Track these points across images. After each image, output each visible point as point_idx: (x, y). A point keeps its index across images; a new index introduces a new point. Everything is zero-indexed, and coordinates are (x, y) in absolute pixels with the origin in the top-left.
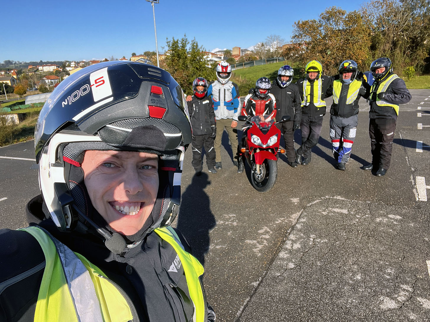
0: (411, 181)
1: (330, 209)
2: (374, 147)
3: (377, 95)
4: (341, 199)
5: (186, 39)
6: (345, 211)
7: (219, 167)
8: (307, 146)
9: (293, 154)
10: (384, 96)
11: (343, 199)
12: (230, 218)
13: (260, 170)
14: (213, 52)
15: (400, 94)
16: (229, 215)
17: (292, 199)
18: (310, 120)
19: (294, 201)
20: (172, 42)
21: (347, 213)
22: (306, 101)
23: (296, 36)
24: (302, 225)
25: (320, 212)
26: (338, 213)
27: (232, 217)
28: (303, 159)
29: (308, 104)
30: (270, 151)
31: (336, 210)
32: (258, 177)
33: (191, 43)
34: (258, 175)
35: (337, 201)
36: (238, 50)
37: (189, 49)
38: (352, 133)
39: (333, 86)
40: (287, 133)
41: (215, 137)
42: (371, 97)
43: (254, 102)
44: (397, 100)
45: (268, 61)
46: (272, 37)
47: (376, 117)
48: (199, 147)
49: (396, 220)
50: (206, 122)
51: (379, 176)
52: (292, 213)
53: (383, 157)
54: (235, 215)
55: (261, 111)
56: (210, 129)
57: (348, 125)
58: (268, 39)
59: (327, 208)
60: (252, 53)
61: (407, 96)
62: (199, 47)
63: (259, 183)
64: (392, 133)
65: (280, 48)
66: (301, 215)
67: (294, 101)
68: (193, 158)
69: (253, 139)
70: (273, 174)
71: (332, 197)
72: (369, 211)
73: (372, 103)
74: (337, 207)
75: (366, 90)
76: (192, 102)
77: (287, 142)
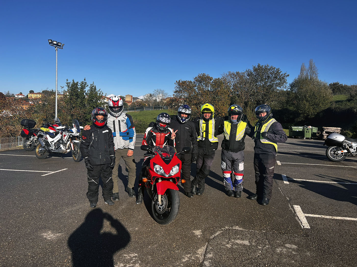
0: (291, 210)
1: (233, 241)
2: (258, 179)
3: (261, 134)
4: (239, 229)
5: (86, 83)
6: (246, 243)
7: (116, 198)
8: (200, 176)
9: (189, 185)
10: (266, 135)
11: (241, 229)
12: (131, 259)
13: (162, 201)
14: (108, 97)
15: (279, 134)
16: (130, 255)
17: (194, 231)
18: (204, 153)
19: (197, 234)
20: (71, 83)
21: (249, 244)
22: (203, 136)
23: (177, 91)
24: (210, 262)
25: (224, 245)
26: (240, 244)
27: (134, 257)
28: (197, 189)
29: (204, 139)
30: (171, 180)
31: (239, 242)
32: (160, 208)
33: (89, 86)
34: (159, 207)
35: (236, 232)
36: (130, 98)
37: (88, 91)
38: (241, 167)
39: (224, 125)
40: (185, 164)
41: (114, 167)
42: (255, 135)
43: (154, 134)
44: (277, 139)
45: (155, 108)
46: (158, 90)
47: (260, 152)
48: (96, 178)
49: (293, 250)
50: (105, 151)
51: (264, 205)
52: (198, 248)
53: (266, 187)
54: (136, 255)
55: (161, 142)
56: (109, 158)
57: (237, 160)
58: (155, 91)
59: (230, 240)
60: (141, 101)
61: (284, 137)
62: (97, 90)
63: (160, 215)
64: (273, 167)
65: (164, 99)
66: (206, 248)
67: (191, 136)
68: (89, 189)
69: (156, 169)
70: (175, 205)
71: (231, 228)
72: (267, 241)
73: (257, 140)
74: (239, 238)
75: (251, 130)
76: (91, 131)
77: (185, 173)
